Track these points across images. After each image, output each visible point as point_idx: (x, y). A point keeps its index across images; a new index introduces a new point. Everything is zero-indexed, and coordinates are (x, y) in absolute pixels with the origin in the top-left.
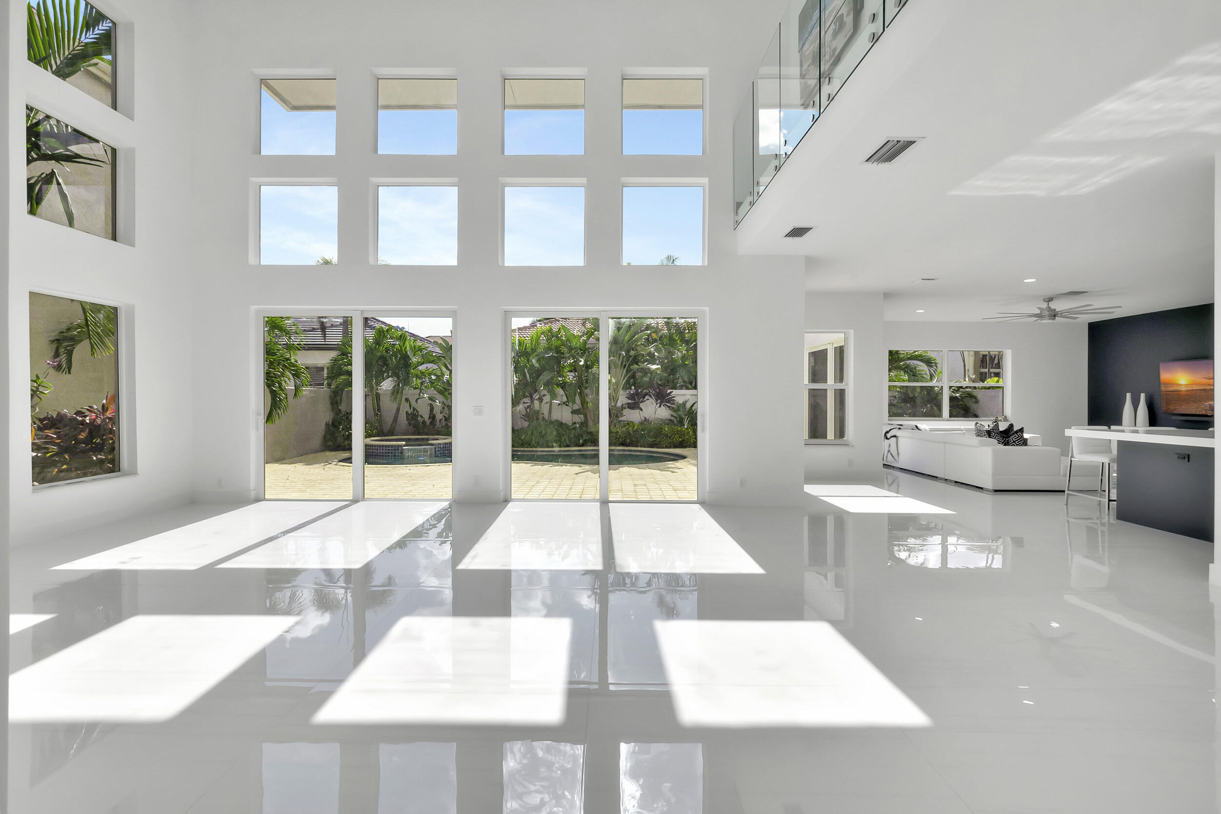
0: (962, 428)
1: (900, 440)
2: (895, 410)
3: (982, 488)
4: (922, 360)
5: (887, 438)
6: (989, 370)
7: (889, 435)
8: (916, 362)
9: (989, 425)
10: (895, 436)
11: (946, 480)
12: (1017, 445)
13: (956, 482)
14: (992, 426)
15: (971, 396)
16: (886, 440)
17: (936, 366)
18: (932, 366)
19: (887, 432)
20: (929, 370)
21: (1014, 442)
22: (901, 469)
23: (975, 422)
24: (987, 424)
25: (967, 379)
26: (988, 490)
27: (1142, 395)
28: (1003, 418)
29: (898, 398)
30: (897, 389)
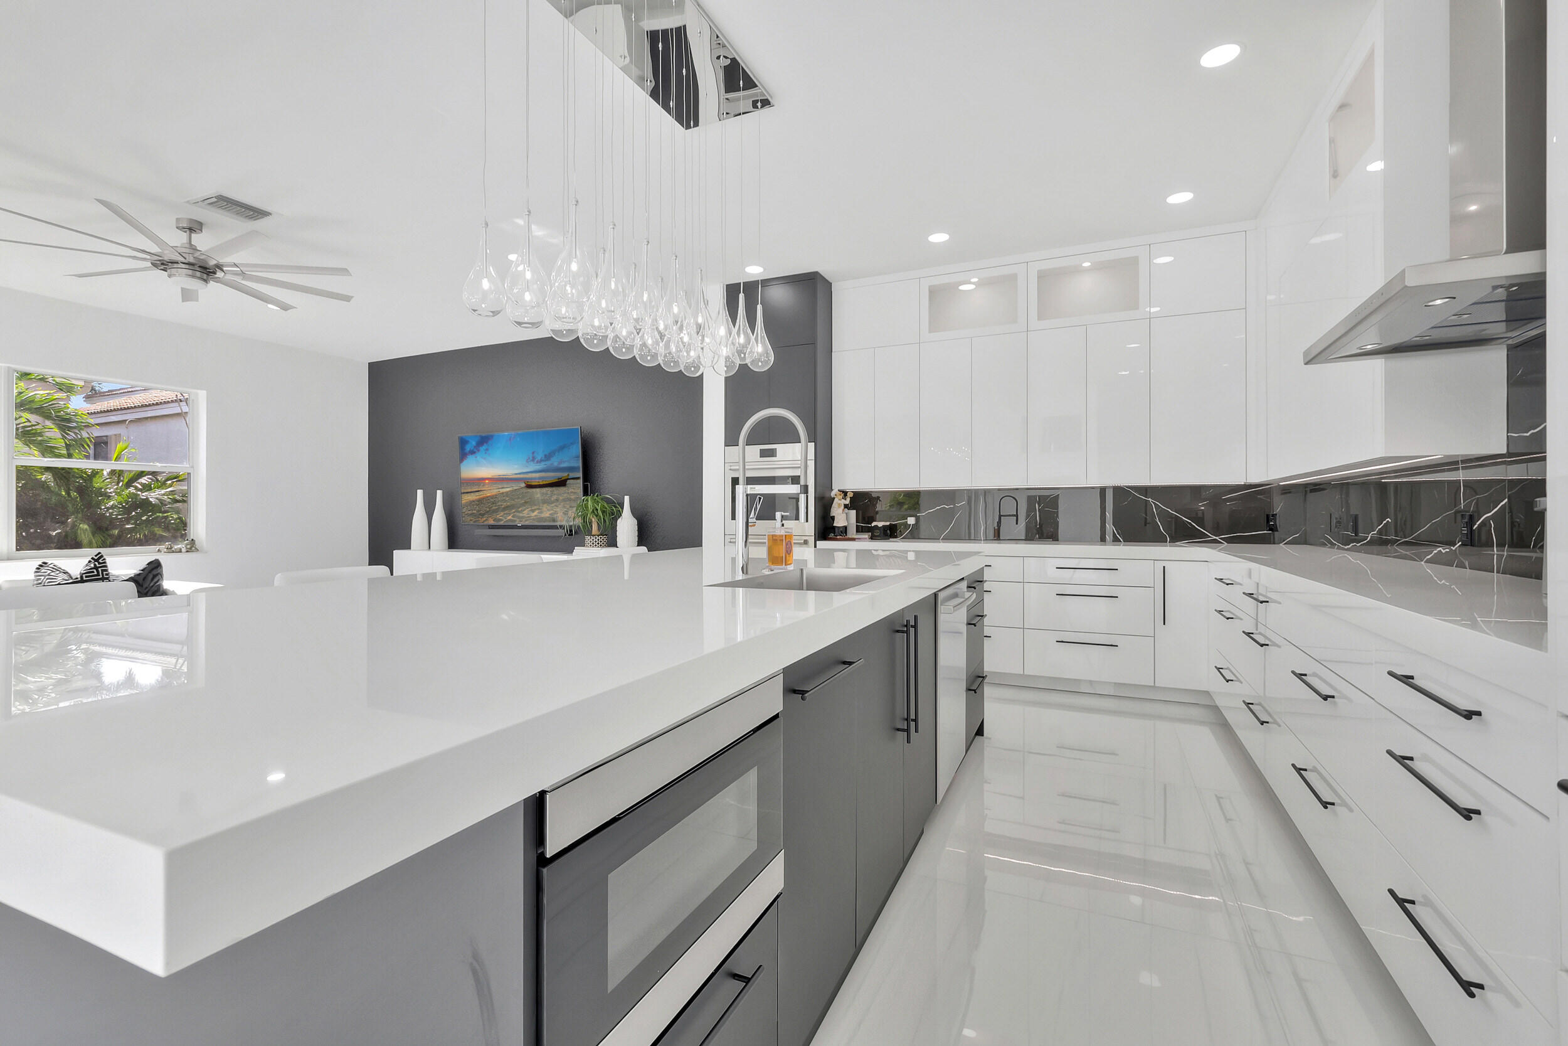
27: (439, 493)
28: (186, 544)
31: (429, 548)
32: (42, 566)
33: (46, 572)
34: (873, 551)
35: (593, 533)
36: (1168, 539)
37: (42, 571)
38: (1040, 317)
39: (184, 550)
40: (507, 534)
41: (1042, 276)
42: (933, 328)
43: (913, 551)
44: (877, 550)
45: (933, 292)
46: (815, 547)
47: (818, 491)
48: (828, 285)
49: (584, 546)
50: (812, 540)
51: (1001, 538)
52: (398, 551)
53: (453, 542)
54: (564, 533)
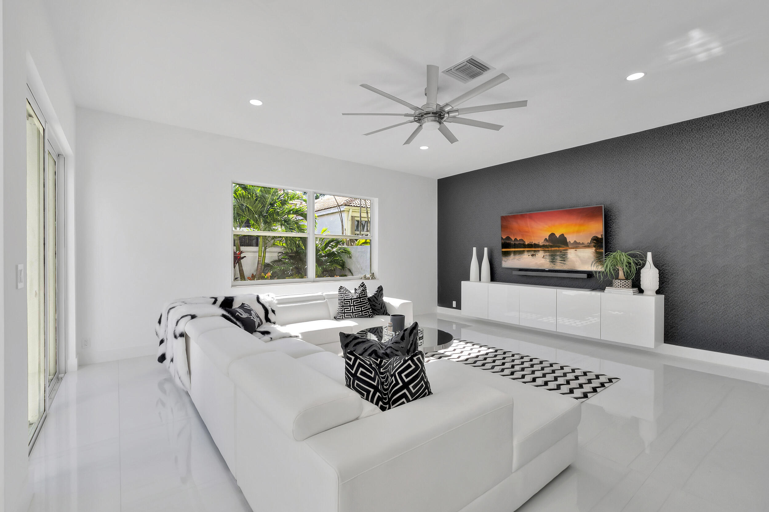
0: (324, 294)
9: (356, 290)
10: (182, 335)
14: (360, 291)
15: (346, 252)
21: (405, 386)
24: (352, 287)
27: (486, 249)
28: (371, 275)
29: (280, 254)
30: (283, 244)
31: (480, 280)
32: (341, 288)
33: (344, 292)
35: (620, 278)
37: (342, 291)
39: (370, 278)
40: (535, 275)
49: (613, 287)
52: (464, 281)
53: (493, 278)
54: (585, 276)
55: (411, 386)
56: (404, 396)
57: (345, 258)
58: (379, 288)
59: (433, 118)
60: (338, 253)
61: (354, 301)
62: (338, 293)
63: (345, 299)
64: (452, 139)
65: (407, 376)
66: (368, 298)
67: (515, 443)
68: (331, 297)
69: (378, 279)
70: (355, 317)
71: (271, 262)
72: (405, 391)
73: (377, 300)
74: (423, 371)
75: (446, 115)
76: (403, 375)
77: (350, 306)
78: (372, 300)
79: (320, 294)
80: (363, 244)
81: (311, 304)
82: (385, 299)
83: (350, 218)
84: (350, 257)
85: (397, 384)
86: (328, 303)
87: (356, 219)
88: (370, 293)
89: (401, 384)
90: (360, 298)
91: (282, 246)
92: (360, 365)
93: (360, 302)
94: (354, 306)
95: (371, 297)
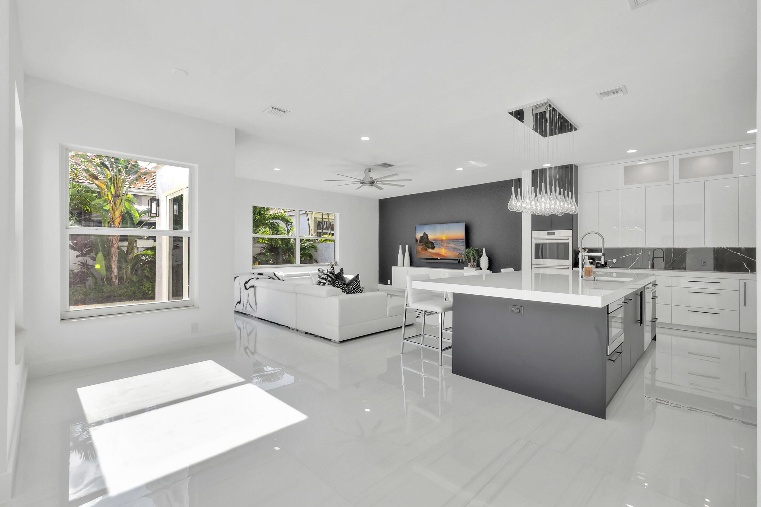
0: (309, 272)
1: (258, 289)
2: (257, 260)
3: (329, 340)
4: (282, 220)
5: (246, 289)
6: (323, 231)
7: (248, 286)
8: (278, 221)
9: (327, 270)
10: (253, 287)
11: (297, 330)
12: (356, 292)
13: (306, 333)
14: (330, 270)
15: (314, 247)
16: (245, 290)
17: (291, 224)
18: (289, 224)
19: (246, 282)
20: (287, 228)
21: (354, 289)
22: (259, 318)
23: (318, 268)
24: (326, 268)
25: (311, 235)
26: (335, 342)
27: (407, 246)
28: (334, 263)
29: (262, 249)
30: (264, 241)
31: (404, 266)
32: (320, 269)
33: (321, 271)
34: (597, 272)
35: (471, 262)
36: (749, 271)
38: (680, 178)
39: (335, 265)
40: (433, 262)
41: (681, 161)
42: (627, 182)
43: (615, 273)
44: (599, 272)
45: (626, 168)
46: (573, 270)
47: (574, 248)
48: (577, 167)
49: (467, 267)
50: (571, 267)
51: (655, 268)
52: (394, 267)
53: (412, 264)
54: (457, 262)
55: (356, 289)
56: (354, 292)
57: (312, 252)
58: (341, 269)
59: (369, 184)
60: (308, 248)
61: (327, 276)
62: (318, 272)
63: (322, 275)
64: (381, 189)
65: (355, 287)
66: (335, 275)
67: (388, 308)
68: (313, 275)
69: (339, 266)
70: (328, 285)
71: (255, 255)
72: (354, 291)
73: (340, 275)
74: (359, 285)
75: (375, 183)
76: (353, 286)
77: (325, 278)
78: (337, 276)
79: (307, 272)
80: (325, 241)
81: (302, 278)
82: (345, 276)
83: (313, 219)
84: (317, 251)
85: (352, 289)
86: (312, 278)
87: (318, 220)
88: (336, 272)
89: (353, 289)
90: (331, 274)
91: (264, 242)
92: (340, 284)
93: (331, 276)
94: (328, 278)
95: (336, 274)
